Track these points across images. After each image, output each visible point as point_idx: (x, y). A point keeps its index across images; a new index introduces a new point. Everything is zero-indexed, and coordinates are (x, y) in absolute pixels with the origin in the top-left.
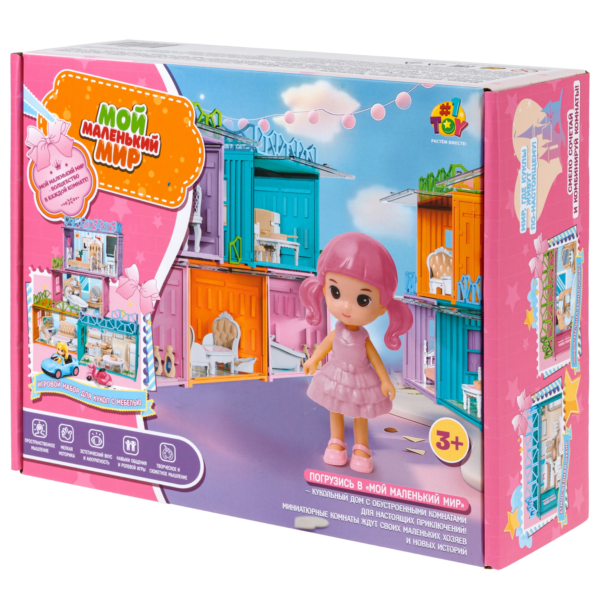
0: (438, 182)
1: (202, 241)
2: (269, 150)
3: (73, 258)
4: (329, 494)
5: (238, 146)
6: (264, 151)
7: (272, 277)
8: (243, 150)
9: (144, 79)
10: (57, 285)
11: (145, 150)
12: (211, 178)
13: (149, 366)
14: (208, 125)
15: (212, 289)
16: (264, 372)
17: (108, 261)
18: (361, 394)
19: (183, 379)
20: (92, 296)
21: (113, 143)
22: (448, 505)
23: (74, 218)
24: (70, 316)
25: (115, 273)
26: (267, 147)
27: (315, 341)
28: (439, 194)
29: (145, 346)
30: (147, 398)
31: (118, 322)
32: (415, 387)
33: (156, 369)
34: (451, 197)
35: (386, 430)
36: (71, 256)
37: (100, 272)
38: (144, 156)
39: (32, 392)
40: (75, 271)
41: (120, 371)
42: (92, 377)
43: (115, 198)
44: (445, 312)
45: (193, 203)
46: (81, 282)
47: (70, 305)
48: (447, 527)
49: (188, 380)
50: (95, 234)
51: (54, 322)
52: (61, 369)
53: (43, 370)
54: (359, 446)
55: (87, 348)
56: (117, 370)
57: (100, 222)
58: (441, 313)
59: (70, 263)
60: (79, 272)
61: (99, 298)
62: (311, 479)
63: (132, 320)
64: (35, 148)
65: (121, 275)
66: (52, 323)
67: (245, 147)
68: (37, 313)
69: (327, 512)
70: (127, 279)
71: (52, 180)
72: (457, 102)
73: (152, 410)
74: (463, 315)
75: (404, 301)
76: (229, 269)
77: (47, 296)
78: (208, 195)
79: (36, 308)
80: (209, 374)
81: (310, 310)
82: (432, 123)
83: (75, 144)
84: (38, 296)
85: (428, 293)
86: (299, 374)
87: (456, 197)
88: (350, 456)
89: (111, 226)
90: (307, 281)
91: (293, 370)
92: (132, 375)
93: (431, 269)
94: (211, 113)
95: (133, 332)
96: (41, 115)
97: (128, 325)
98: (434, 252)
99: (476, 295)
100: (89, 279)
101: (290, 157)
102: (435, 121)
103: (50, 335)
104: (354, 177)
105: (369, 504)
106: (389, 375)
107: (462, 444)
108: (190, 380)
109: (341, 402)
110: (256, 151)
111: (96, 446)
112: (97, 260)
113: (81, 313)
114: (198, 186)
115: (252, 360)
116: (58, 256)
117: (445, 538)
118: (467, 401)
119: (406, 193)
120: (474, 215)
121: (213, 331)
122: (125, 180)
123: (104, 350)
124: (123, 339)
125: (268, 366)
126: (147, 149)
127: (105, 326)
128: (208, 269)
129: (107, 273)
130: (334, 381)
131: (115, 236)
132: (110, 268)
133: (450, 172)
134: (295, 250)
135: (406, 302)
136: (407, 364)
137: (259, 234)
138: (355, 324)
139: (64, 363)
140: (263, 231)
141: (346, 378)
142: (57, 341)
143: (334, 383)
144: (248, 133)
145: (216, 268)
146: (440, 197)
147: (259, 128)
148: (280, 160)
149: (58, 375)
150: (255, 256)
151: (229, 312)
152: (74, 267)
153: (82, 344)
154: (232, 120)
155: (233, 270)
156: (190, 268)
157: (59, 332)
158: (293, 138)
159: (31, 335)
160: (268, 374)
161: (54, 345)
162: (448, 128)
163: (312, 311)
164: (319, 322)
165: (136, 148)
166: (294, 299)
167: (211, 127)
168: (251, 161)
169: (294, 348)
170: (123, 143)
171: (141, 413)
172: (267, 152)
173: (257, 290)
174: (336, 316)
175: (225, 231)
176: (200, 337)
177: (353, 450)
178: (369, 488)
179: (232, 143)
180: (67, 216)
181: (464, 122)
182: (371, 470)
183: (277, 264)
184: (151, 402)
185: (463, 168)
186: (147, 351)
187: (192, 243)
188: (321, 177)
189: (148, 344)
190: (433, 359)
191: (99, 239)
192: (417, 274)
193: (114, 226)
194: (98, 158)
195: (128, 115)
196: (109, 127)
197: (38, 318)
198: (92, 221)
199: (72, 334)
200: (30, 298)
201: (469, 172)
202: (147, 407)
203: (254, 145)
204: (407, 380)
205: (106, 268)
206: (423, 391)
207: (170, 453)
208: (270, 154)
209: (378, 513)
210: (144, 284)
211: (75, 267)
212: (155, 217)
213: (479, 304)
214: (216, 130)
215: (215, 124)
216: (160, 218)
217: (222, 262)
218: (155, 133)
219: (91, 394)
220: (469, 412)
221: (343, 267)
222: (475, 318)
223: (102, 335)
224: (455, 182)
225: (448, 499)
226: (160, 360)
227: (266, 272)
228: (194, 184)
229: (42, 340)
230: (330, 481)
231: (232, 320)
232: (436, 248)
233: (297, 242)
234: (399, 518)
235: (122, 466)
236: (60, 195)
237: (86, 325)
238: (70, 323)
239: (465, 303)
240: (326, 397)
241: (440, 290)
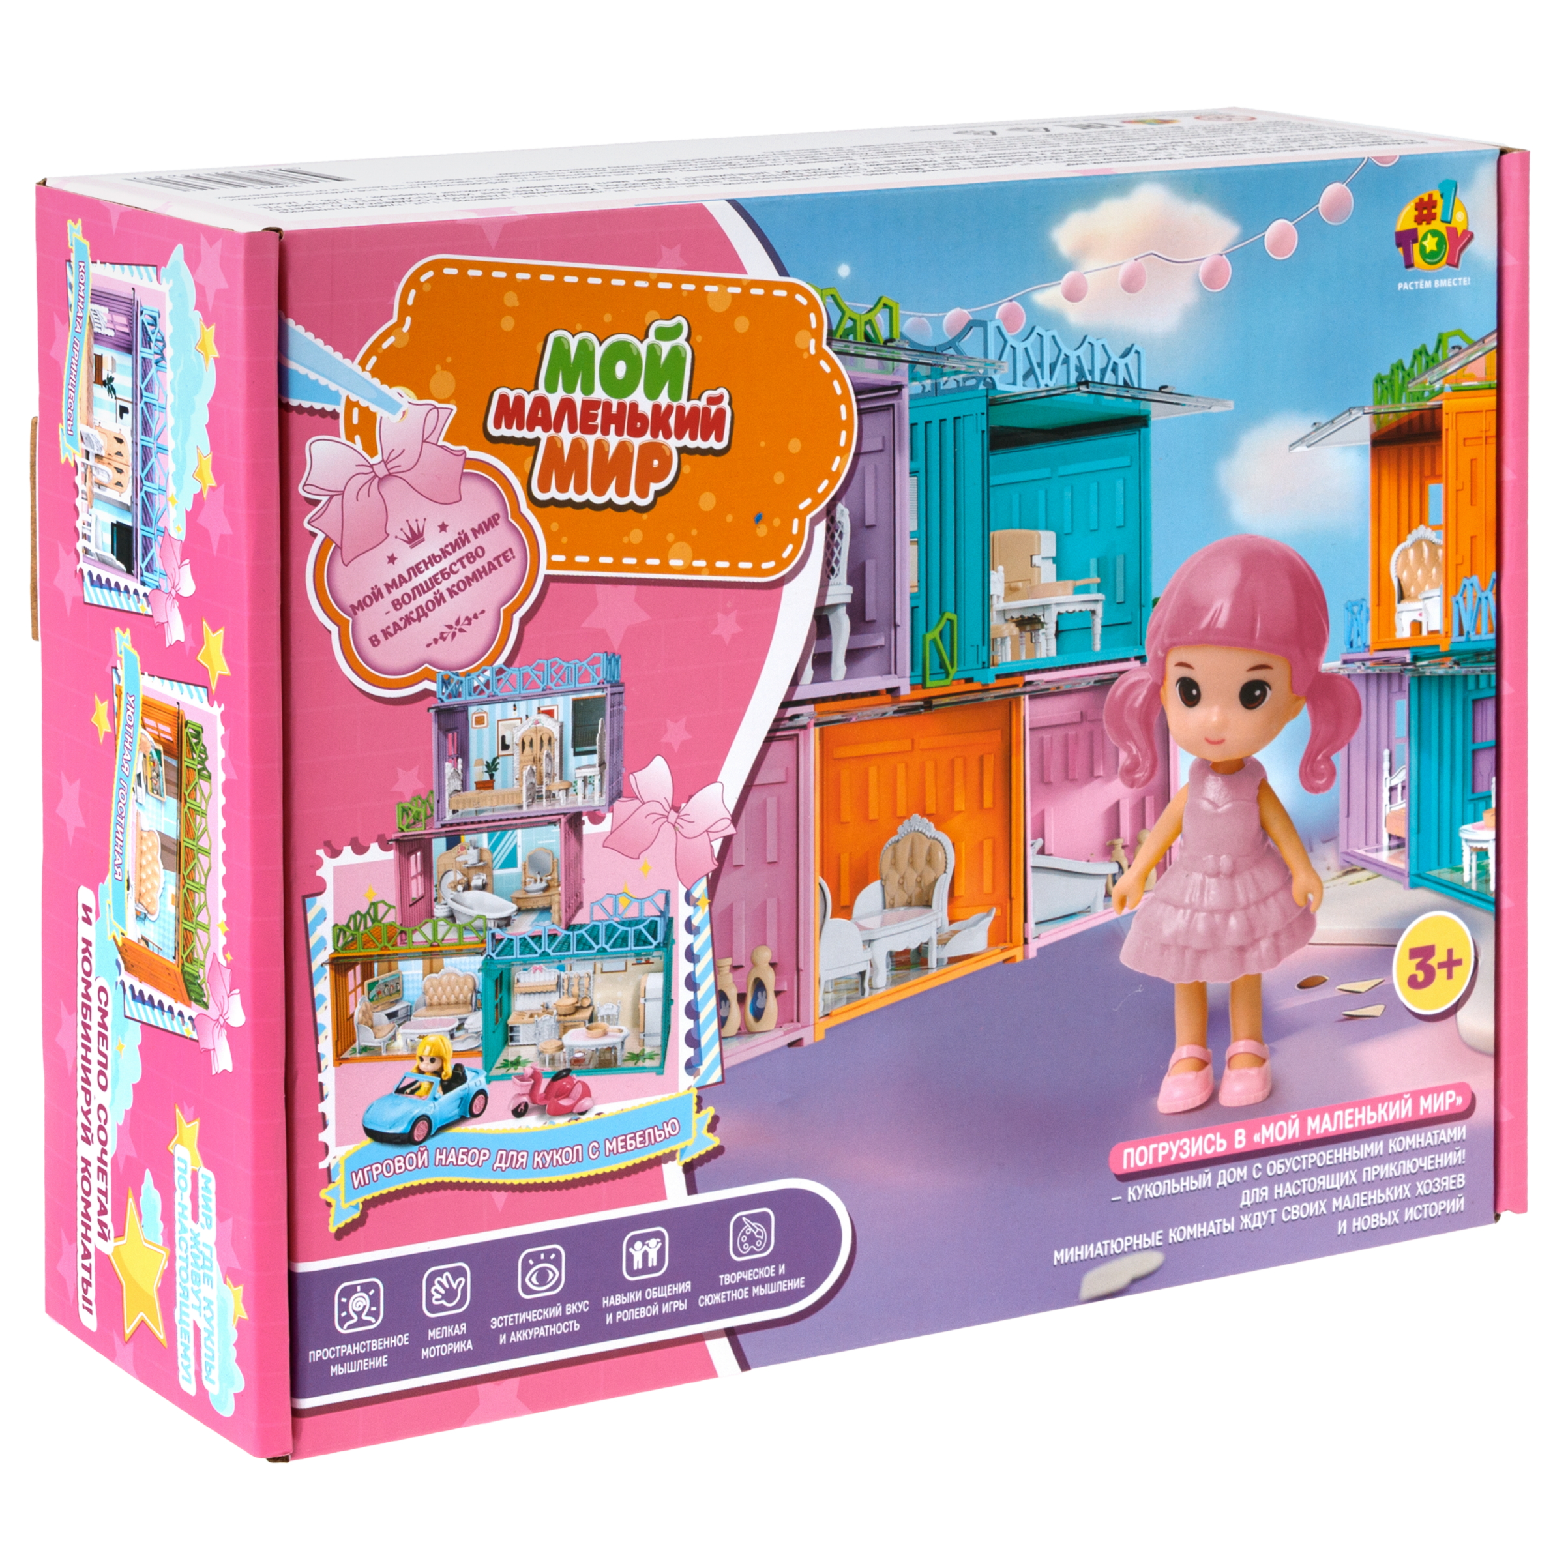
0: (1414, 380)
1: (852, 647)
2: (1026, 377)
3: (465, 786)
4: (1169, 1185)
5: (947, 382)
6: (1014, 383)
7: (1033, 696)
8: (959, 389)
9: (678, 248)
10: (415, 877)
11: (686, 441)
12: (876, 477)
13: (701, 1020)
14: (863, 341)
15: (878, 767)
16: (1013, 939)
17: (579, 768)
18: (1248, 919)
19: (799, 1025)
20: (528, 880)
21: (590, 440)
22: (1430, 1111)
23: (468, 674)
24: (459, 953)
25: (601, 796)
26: (1021, 369)
27: (1140, 823)
28: (1415, 405)
29: (692, 970)
30: (695, 1108)
31: (611, 928)
32: (1363, 864)
33: (722, 1022)
34: (1440, 407)
35: (1301, 986)
36: (460, 783)
37: (554, 804)
38: (684, 456)
39: (332, 1211)
40: (473, 823)
41: (616, 1059)
42: (530, 1105)
43: (599, 588)
44: (1428, 674)
45: (825, 554)
46: (493, 848)
47: (458, 922)
48: (1426, 1163)
49: (812, 1022)
50: (535, 703)
51: (406, 986)
52: (429, 1113)
53: (370, 1133)
54: (1241, 1046)
55: (512, 1029)
56: (606, 1061)
57: (553, 665)
58: (1420, 679)
59: (458, 802)
60: (486, 822)
61: (549, 877)
62: (1125, 1166)
63: (651, 911)
64: (337, 500)
65: (619, 795)
66: (398, 991)
67: (965, 380)
68: (346, 976)
69: (1161, 1232)
70: (637, 803)
71: (394, 581)
72: (1450, 189)
73: (710, 1135)
74: (1463, 671)
75: (1342, 672)
76: (925, 703)
77: (379, 918)
78: (868, 523)
79: (341, 961)
80: (871, 988)
81: (1130, 751)
82: (1399, 245)
83: (469, 462)
84: (348, 926)
85: (1391, 639)
86: (1102, 915)
87: (1450, 405)
88: (1218, 1077)
89: (586, 670)
90: (1122, 682)
91: (1087, 911)
92: (652, 1059)
93: (1399, 582)
94: (871, 310)
95: (655, 943)
96: (354, 398)
97: (641, 927)
98: (1405, 540)
99: (1489, 617)
100: (519, 832)
101: (1079, 384)
102: (1406, 239)
103: (392, 1025)
104: (1231, 405)
105: (1260, 1174)
106: (1310, 855)
107: (1459, 962)
108: (817, 1020)
109: (1200, 953)
110: (993, 385)
111: (543, 1292)
112: (544, 775)
113: (493, 935)
114: (840, 507)
115: (983, 918)
116: (417, 796)
117: (1422, 1190)
118: (1471, 861)
119: (1346, 418)
120: (1486, 437)
121: (881, 874)
122: (627, 534)
123: (568, 1018)
124: (625, 971)
125: (1025, 920)
126: (693, 437)
127: (568, 949)
128: (866, 718)
129: (575, 802)
130: (1185, 908)
131: (599, 694)
132: (585, 786)
133: (1437, 351)
134: (1093, 612)
135: (1346, 672)
136: (1348, 816)
137: (1002, 595)
138: (1236, 755)
139: (439, 1091)
140: (1013, 585)
141: (1212, 892)
142: (415, 1037)
143: (1184, 914)
144: (971, 345)
145: (890, 710)
146: (1418, 413)
147: (998, 327)
148: (1054, 398)
149: (418, 1135)
150: (992, 653)
151: (924, 814)
152: (469, 813)
153: (497, 1021)
154: (928, 318)
155: (935, 702)
156: (817, 729)
157: (422, 1010)
158: (1085, 337)
159: (326, 1046)
160: (1026, 941)
161: (405, 1052)
162: (1432, 252)
163: (1135, 752)
164: (1152, 773)
165: (661, 438)
166: (1091, 734)
167: (870, 347)
168: (979, 415)
169: (1089, 857)
170: (619, 433)
171: (678, 1155)
172: (1022, 382)
173: (996, 737)
174: (1189, 749)
175: (913, 609)
176: (845, 901)
177: (1227, 1058)
178: (1261, 1137)
179: (928, 377)
180: (448, 672)
181: (1465, 232)
182: (1267, 1091)
183: (1049, 658)
184: (707, 1114)
185: (1464, 336)
186: (698, 982)
187: (822, 661)
188: (1153, 420)
189: (699, 961)
190: (1403, 788)
191: (550, 713)
192: (1369, 603)
193: (595, 667)
194: (544, 488)
195: (635, 354)
196: (578, 397)
197: (351, 987)
198: (527, 669)
199: (465, 1003)
200: (322, 941)
201: (1475, 344)
202: (694, 1134)
203: (986, 371)
204: (1347, 854)
205: (571, 789)
206: (1382, 869)
207: (759, 1233)
208: (1030, 387)
209: (1279, 1188)
210: (687, 802)
211: (473, 809)
212: (720, 616)
213: (1493, 636)
214: (885, 353)
215: (883, 334)
216: (733, 615)
217: (905, 691)
218: (716, 389)
219: (525, 1154)
220: (1474, 886)
221: (1209, 627)
222: (1486, 671)
223: (559, 977)
224: (1448, 371)
225: (1430, 1096)
226: (732, 994)
227: (1021, 685)
228: (828, 505)
229: (365, 1049)
230: (1170, 1152)
231: (931, 830)
232: (1410, 532)
233: (1099, 591)
234: (1325, 1182)
235: (618, 1317)
236: (423, 619)
237: (510, 964)
238: (457, 975)
239: (1468, 640)
240: (1166, 953)
241: (1417, 626)
